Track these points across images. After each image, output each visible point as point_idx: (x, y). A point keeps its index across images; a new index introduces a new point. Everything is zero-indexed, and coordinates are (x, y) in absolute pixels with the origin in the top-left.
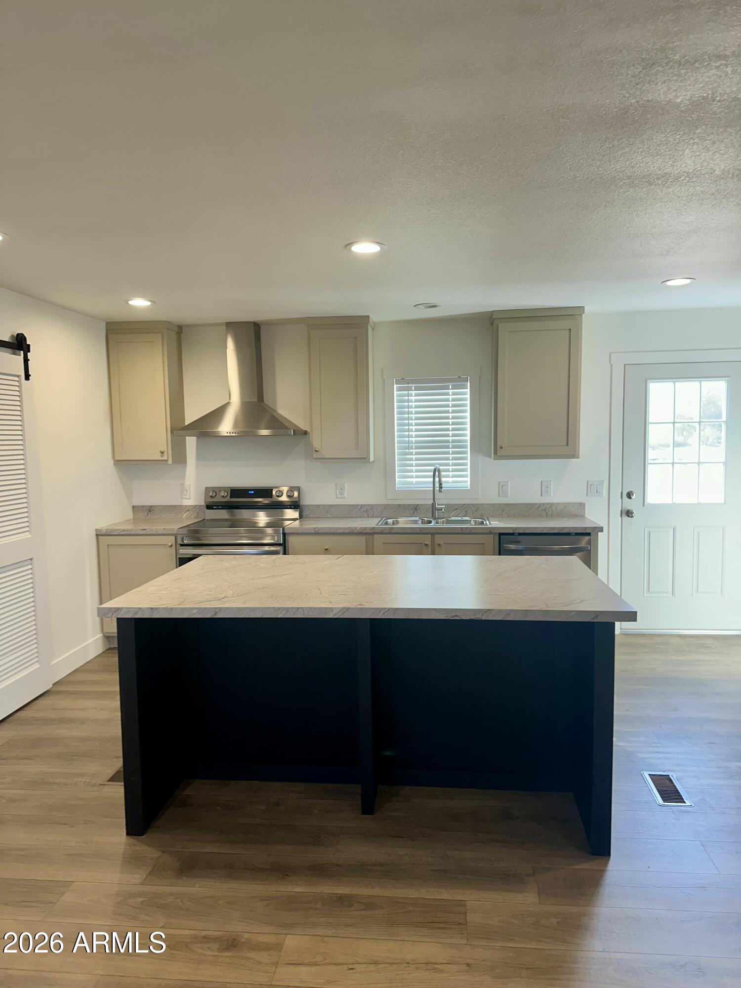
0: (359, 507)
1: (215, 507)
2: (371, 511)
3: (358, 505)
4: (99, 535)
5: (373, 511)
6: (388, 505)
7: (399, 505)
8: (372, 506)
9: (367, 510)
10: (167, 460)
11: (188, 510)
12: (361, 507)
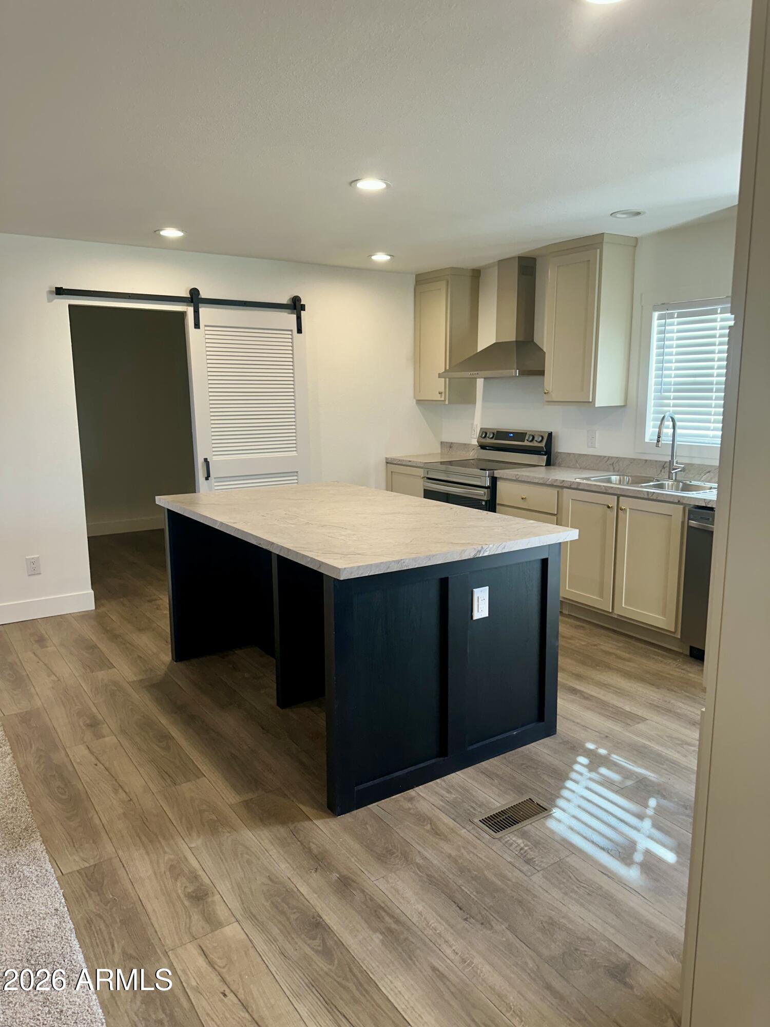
0: (606, 459)
1: (487, 448)
2: (617, 465)
3: (605, 457)
4: (389, 462)
5: (619, 465)
6: (634, 459)
7: (646, 460)
8: (618, 459)
9: (613, 464)
10: (445, 401)
11: (474, 449)
12: (608, 459)
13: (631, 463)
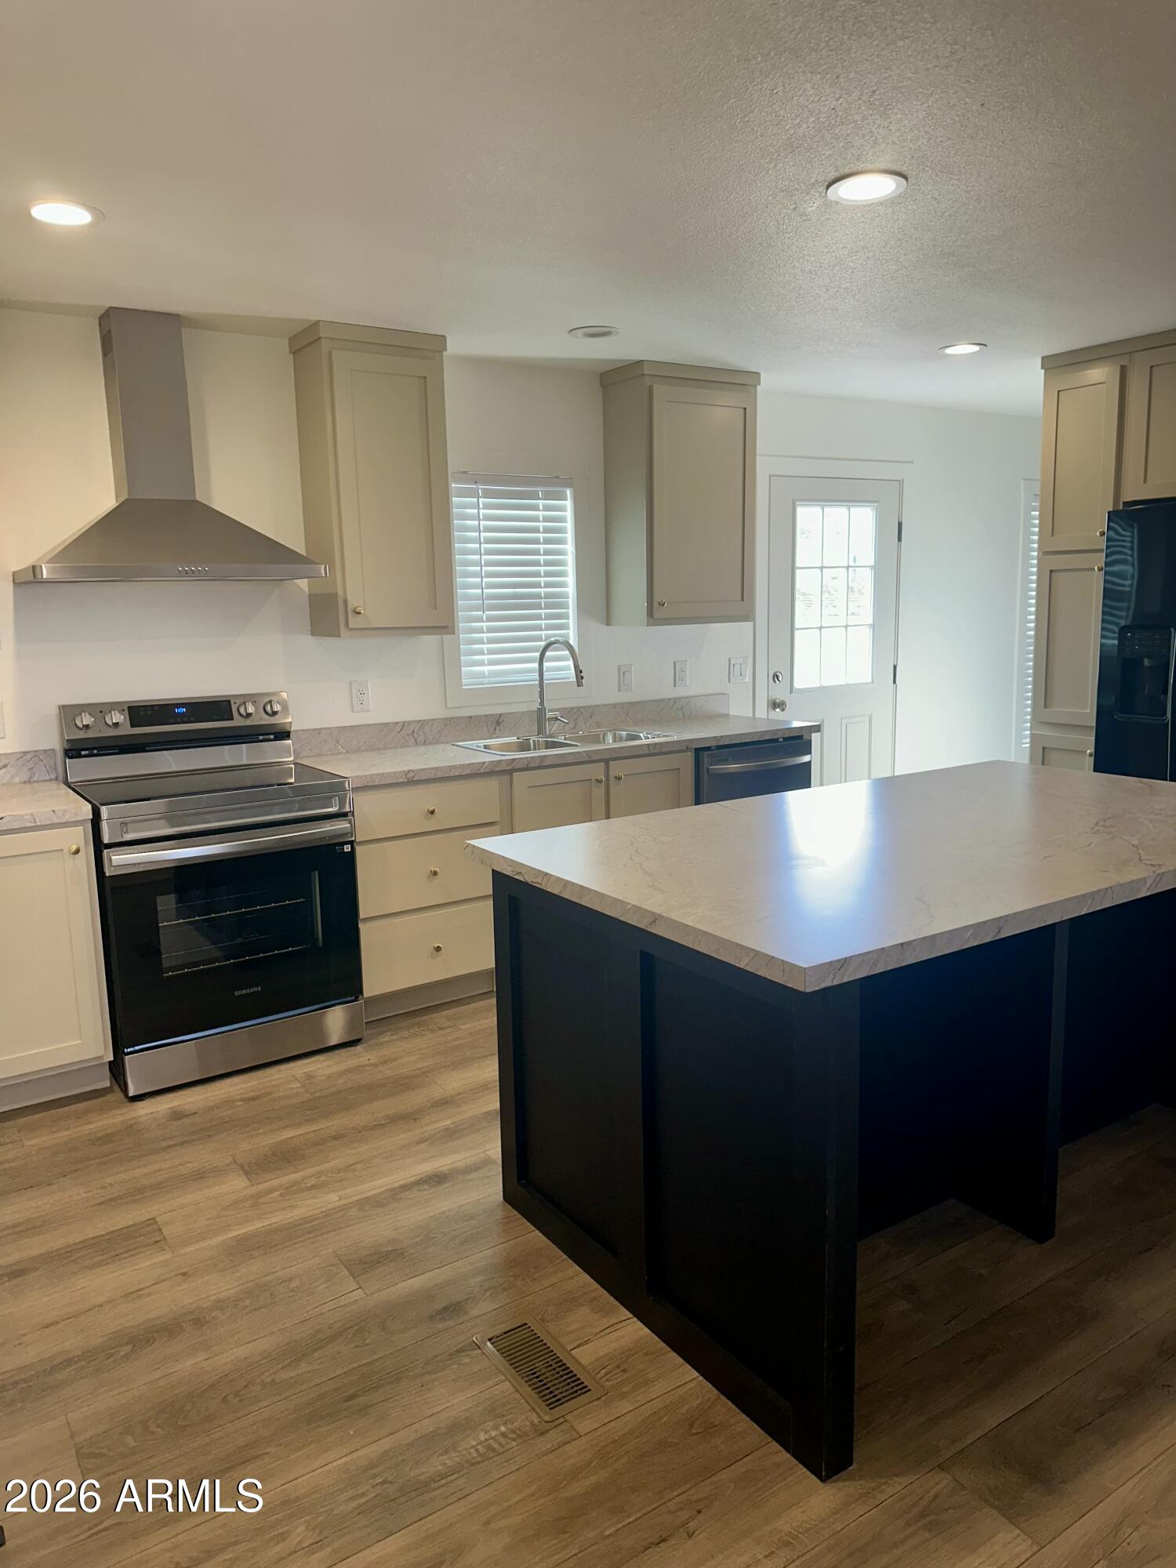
0: (398, 728)
2: (421, 732)
5: (424, 733)
6: (448, 719)
7: (470, 717)
9: (413, 732)
13: (446, 725)
